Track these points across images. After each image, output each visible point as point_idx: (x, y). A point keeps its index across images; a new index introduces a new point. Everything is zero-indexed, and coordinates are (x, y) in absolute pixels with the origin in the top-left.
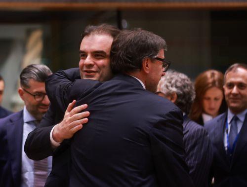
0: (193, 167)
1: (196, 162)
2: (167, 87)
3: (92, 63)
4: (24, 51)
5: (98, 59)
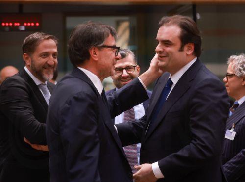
3: (161, 49)
5: (167, 46)
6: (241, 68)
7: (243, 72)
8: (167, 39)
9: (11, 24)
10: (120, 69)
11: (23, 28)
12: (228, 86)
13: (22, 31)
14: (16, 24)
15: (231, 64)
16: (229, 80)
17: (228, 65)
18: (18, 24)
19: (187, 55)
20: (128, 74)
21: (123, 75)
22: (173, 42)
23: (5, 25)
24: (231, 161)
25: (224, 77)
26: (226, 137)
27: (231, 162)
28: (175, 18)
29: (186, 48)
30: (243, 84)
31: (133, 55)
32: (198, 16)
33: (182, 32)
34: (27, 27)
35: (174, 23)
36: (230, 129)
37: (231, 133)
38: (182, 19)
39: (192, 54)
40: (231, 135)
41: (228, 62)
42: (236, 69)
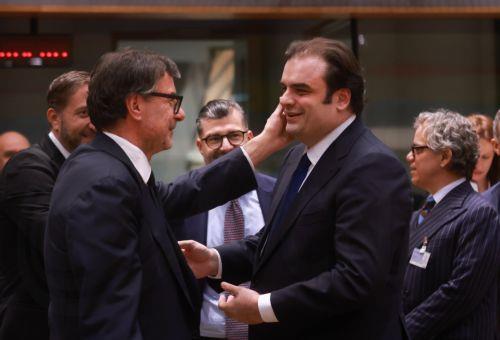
0: (469, 268)
1: (475, 260)
2: (437, 139)
3: (291, 101)
4: (207, 83)
5: (301, 95)
6: (439, 135)
7: (443, 142)
8: (302, 82)
9: (16, 55)
10: (218, 137)
11: (37, 62)
12: (415, 169)
13: (36, 67)
14: (24, 55)
15: (420, 127)
16: (418, 157)
17: (415, 130)
18: (29, 55)
19: (339, 111)
20: (231, 147)
21: (222, 149)
22: (313, 87)
23: (6, 56)
24: (423, 305)
25: (408, 152)
26: (412, 262)
27: (423, 308)
28: (315, 43)
29: (335, 98)
30: (443, 165)
31: (242, 112)
32: (362, 40)
33: (329, 69)
34: (45, 60)
35: (314, 53)
36: (420, 248)
37: (422, 254)
38: (329, 45)
39: (347, 109)
40: (420, 258)
41: (416, 124)
42: (430, 137)
